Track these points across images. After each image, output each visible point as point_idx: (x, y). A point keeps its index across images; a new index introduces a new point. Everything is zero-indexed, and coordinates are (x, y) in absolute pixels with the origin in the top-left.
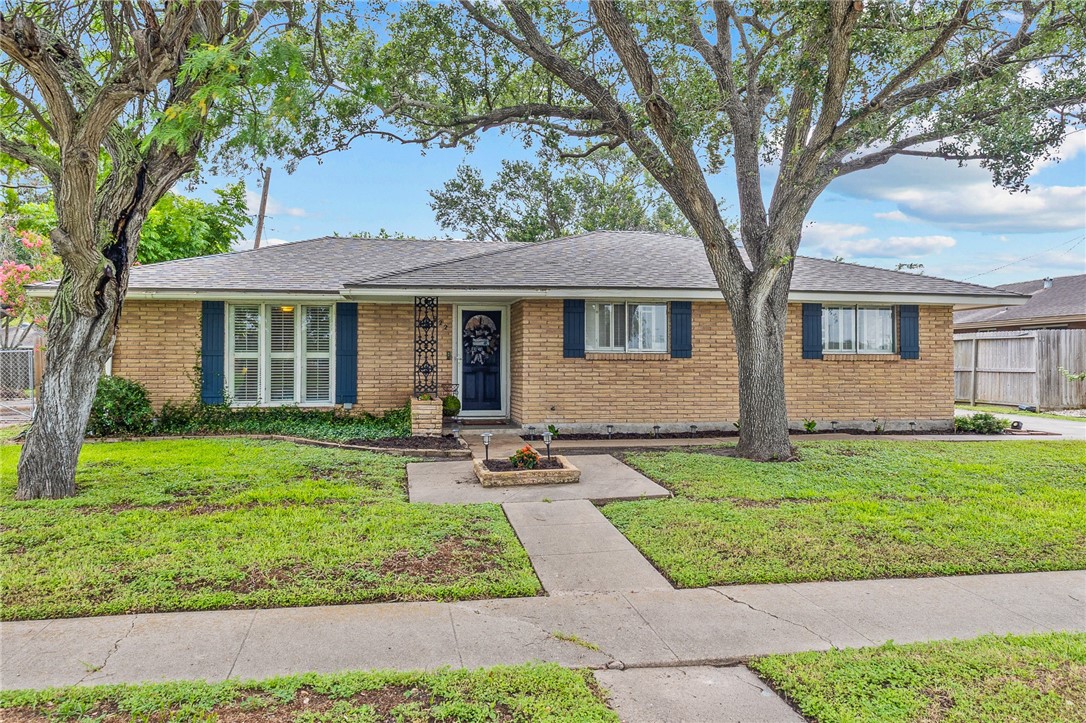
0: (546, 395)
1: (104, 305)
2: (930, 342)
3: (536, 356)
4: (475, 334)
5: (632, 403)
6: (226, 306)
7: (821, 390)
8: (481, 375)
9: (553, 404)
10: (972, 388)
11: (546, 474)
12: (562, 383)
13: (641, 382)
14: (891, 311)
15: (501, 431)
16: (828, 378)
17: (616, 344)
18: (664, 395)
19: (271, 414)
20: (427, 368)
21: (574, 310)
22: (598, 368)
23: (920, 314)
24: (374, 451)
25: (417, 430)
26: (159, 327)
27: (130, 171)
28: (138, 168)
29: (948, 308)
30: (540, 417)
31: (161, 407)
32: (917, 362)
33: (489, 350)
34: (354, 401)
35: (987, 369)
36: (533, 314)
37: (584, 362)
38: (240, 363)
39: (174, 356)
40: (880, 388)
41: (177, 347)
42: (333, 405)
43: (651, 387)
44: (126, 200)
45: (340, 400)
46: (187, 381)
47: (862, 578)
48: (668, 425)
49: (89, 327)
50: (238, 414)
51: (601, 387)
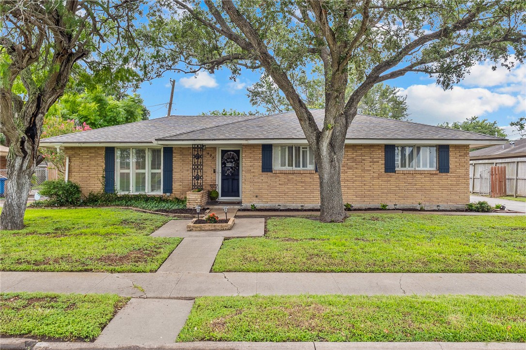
0: (254, 190)
1: (26, 152)
2: (456, 164)
3: (249, 171)
4: (227, 161)
5: (296, 194)
6: (116, 149)
7: (394, 189)
8: (231, 180)
9: (257, 194)
10: (515, 188)
11: (215, 226)
12: (261, 184)
13: (300, 184)
14: (435, 148)
15: (232, 207)
16: (399, 182)
17: (289, 166)
18: (312, 190)
19: (135, 198)
20: (198, 177)
21: (267, 150)
22: (279, 177)
23: (450, 149)
24: (162, 215)
25: (189, 206)
26: (87, 158)
27: (34, 97)
28: (37, 96)
29: (467, 146)
30: (250, 200)
31: (88, 194)
32: (448, 174)
33: (234, 168)
34: (171, 192)
35: (522, 177)
36: (247, 151)
37: (271, 174)
38: (122, 175)
39: (94, 172)
40: (428, 188)
41: (95, 168)
42: (162, 194)
43: (306, 186)
44: (33, 109)
45: (165, 192)
46: (99, 183)
47: (295, 272)
48: (314, 205)
49: (21, 161)
50: (121, 197)
51: (280, 186)
